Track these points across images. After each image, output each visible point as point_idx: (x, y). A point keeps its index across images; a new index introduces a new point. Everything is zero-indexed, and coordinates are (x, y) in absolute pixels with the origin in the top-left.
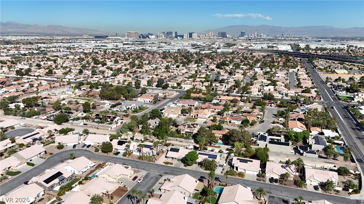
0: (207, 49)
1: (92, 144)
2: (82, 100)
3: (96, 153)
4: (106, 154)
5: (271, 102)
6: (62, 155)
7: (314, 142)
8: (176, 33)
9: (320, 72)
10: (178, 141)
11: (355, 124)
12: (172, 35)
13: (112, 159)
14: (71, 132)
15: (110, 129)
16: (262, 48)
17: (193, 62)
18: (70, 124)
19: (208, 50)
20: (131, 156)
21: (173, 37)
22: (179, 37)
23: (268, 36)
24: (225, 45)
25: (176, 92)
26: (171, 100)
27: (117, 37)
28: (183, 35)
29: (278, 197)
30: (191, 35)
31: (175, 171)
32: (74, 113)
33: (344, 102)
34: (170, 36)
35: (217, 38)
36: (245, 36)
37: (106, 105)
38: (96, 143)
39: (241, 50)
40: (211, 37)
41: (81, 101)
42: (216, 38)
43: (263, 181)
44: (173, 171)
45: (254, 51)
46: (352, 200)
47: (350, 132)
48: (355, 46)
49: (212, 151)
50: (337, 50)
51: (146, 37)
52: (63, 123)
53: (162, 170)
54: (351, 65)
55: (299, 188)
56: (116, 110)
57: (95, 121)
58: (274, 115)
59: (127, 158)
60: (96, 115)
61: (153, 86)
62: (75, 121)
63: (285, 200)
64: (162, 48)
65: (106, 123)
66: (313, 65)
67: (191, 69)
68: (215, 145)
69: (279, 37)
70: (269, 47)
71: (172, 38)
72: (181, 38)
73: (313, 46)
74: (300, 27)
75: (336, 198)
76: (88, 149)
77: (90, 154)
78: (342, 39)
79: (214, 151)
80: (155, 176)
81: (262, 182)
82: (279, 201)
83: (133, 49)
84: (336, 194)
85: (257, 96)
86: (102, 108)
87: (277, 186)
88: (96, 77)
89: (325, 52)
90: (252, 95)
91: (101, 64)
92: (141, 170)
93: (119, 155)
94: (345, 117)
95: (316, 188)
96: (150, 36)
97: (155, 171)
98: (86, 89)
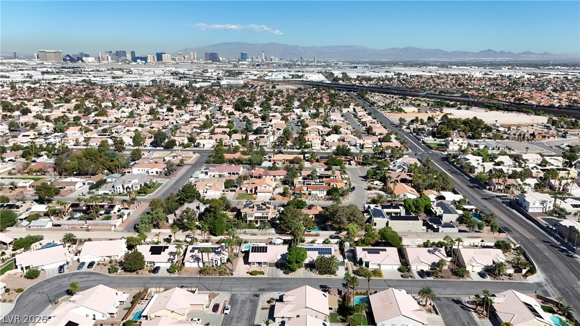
0: (200, 80)
1: (96, 260)
2: (23, 181)
3: (112, 275)
4: (134, 275)
5: (347, 158)
6: (46, 290)
7: (442, 211)
8: (133, 53)
9: (383, 112)
10: (248, 234)
11: (469, 180)
12: (126, 56)
13: (152, 281)
14: (38, 243)
15: (113, 228)
16: (284, 78)
17: (191, 102)
18: (24, 229)
19: (202, 82)
20: (183, 271)
21: (128, 60)
22: (139, 61)
23: (281, 59)
24: (226, 73)
25: (194, 153)
26: (192, 167)
27: (17, 61)
28: (146, 58)
29: (444, 298)
30: (159, 57)
31: (274, 284)
32: (21, 206)
33: (438, 152)
34: (122, 58)
35: (205, 62)
36: (247, 60)
37: (77, 186)
38: (105, 258)
39: (256, 82)
40: (195, 61)
41: (21, 182)
42: (203, 62)
43: (411, 276)
44: (271, 284)
45: (277, 84)
46: (531, 284)
47: (470, 192)
48: (403, 74)
49: (313, 242)
50: (385, 79)
51: (76, 59)
52: (8, 229)
53: (252, 285)
54: (417, 100)
55: (462, 280)
56: (104, 194)
57: (75, 216)
58: (363, 177)
59: (178, 276)
60: (71, 206)
61: (145, 146)
62: (33, 221)
63: (455, 299)
64: (120, 79)
65: (97, 219)
66: (369, 102)
67: (196, 114)
68: (310, 233)
69: (297, 61)
70: (293, 76)
71: (127, 62)
72: (144, 62)
73: (353, 75)
74: (324, 47)
75: (513, 284)
76: (91, 270)
77: (101, 278)
78: (383, 64)
79: (316, 242)
80: (247, 298)
81: (410, 279)
82: (449, 303)
83: (67, 81)
84: (509, 279)
85: (321, 151)
86: (72, 191)
87: (432, 281)
88: (23, 136)
89: (371, 82)
90: (313, 149)
91: (17, 110)
92: (217, 292)
93: (160, 271)
94: (452, 172)
95: (481, 275)
96: (84, 59)
97: (243, 290)
98: (15, 158)
